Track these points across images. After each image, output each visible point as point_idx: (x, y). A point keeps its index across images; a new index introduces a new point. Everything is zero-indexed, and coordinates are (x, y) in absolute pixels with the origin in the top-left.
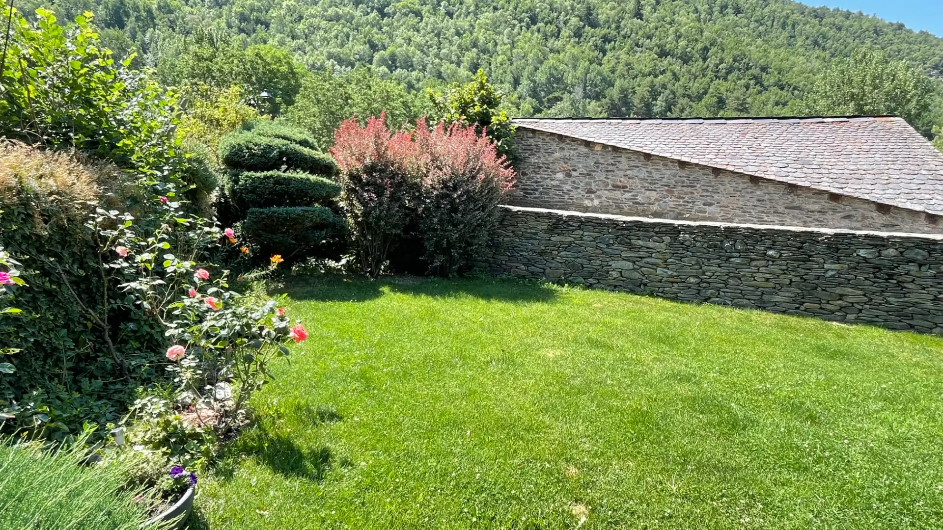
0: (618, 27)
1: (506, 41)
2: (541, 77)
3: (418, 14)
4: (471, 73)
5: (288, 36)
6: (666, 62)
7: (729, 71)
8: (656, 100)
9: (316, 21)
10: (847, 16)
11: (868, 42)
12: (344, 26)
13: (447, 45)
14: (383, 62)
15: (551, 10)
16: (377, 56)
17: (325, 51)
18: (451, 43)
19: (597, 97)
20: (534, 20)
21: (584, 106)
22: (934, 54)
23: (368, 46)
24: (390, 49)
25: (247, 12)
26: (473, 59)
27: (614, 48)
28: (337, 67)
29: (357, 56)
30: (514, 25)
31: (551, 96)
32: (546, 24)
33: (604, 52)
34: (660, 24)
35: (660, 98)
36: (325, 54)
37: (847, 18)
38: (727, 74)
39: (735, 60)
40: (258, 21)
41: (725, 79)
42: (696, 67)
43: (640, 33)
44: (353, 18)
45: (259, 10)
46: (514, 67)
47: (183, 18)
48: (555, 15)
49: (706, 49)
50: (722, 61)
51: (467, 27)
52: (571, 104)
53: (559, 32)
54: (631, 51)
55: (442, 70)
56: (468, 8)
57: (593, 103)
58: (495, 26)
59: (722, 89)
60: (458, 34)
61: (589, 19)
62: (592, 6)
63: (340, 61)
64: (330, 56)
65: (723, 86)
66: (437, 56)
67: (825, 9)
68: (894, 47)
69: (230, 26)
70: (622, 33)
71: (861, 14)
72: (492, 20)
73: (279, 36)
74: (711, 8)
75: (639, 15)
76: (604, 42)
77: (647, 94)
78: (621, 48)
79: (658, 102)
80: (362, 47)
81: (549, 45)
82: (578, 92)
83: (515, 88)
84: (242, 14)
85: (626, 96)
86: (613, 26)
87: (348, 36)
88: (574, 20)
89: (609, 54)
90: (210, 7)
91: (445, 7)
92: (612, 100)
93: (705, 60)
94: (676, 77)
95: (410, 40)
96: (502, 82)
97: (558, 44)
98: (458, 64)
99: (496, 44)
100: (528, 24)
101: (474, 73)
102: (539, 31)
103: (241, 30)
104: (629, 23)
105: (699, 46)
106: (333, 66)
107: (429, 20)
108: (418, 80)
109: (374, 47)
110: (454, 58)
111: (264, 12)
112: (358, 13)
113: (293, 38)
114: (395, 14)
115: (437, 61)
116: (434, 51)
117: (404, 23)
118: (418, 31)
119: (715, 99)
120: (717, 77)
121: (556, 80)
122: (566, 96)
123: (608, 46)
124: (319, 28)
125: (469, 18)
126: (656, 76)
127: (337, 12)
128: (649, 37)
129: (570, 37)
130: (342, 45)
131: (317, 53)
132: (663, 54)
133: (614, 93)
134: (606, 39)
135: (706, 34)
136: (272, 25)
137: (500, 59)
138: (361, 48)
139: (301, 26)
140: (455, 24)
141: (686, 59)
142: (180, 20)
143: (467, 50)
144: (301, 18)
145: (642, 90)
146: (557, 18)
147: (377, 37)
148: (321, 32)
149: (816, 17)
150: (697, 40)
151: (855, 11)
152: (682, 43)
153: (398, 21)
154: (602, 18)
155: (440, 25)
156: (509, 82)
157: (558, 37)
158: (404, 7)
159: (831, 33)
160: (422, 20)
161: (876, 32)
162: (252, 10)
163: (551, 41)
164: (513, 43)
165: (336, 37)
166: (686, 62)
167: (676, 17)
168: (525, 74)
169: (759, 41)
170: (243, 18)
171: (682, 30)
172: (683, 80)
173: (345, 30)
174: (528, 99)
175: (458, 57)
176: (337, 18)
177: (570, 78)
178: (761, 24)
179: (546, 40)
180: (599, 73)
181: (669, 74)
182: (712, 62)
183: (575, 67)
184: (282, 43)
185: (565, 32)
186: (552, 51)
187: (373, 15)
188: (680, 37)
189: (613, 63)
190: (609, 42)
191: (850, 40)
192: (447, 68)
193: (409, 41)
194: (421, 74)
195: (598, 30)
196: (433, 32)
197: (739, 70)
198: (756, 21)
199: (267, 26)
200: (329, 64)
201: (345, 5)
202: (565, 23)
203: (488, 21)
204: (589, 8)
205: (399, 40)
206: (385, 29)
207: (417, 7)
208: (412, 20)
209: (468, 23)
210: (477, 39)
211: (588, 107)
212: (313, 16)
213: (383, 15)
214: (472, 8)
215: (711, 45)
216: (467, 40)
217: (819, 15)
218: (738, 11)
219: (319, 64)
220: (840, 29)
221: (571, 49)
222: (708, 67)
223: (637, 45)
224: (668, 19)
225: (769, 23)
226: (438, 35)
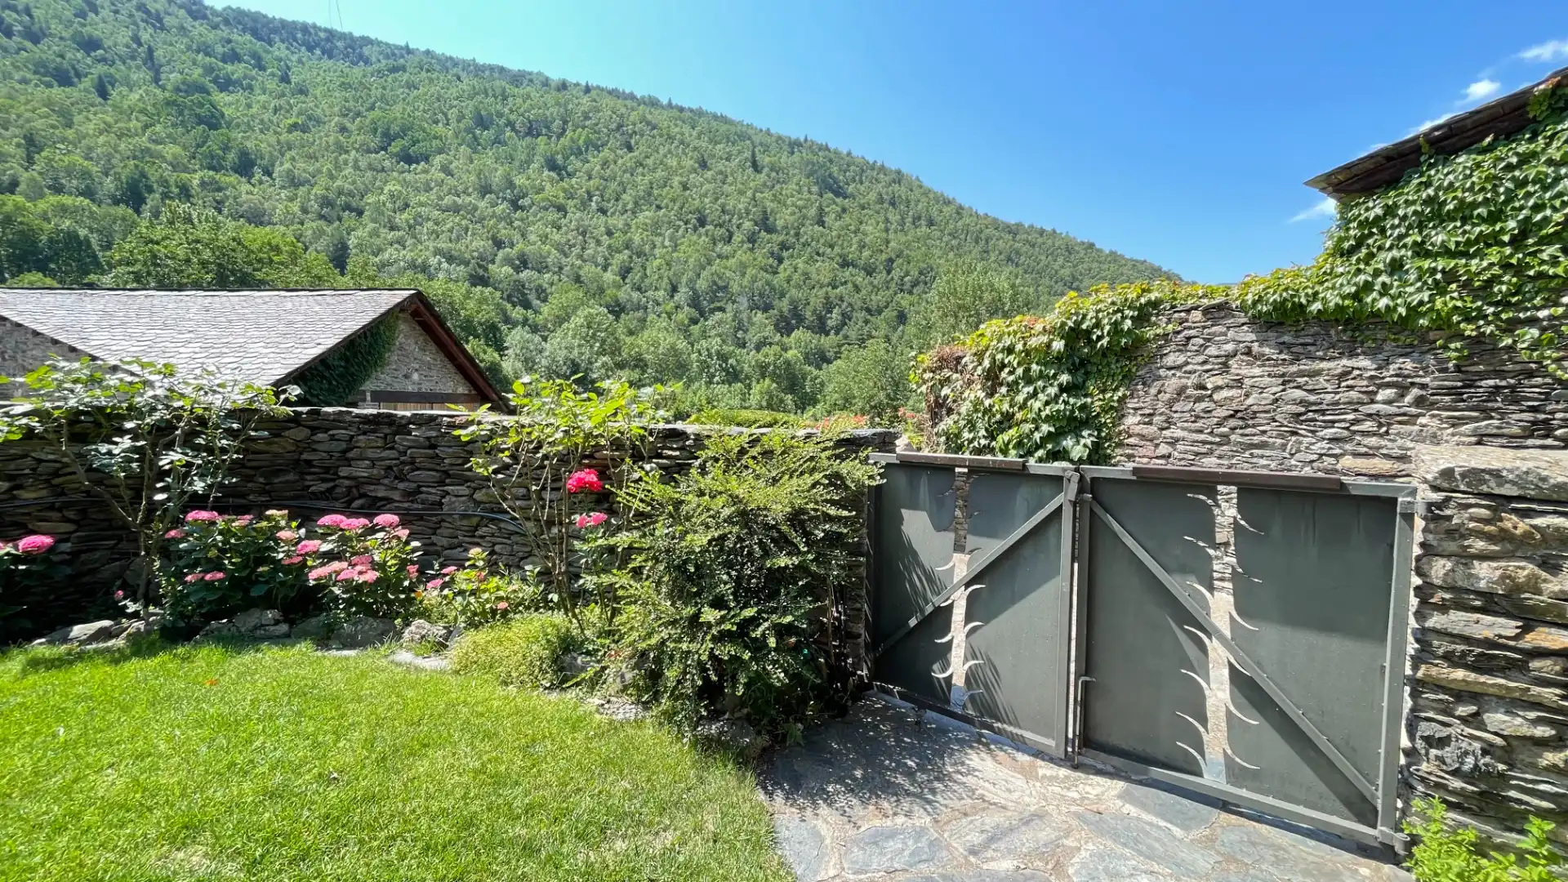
0: (797, 235)
1: (667, 243)
2: (702, 285)
3: (561, 209)
4: (618, 278)
5: (385, 227)
6: (847, 273)
7: (915, 284)
8: (831, 312)
9: (423, 210)
10: (1042, 232)
11: (1060, 260)
12: (464, 218)
13: (592, 245)
14: (508, 261)
15: (723, 211)
16: (501, 254)
17: (431, 245)
18: (598, 243)
19: (766, 308)
20: (702, 222)
21: (750, 318)
22: (1122, 274)
23: (490, 242)
24: (519, 246)
25: (331, 196)
26: (624, 261)
27: (792, 256)
28: (445, 265)
29: (476, 254)
30: (679, 227)
31: (712, 306)
32: (716, 226)
33: (780, 261)
34: (843, 233)
35: (835, 311)
36: (431, 249)
37: (1041, 235)
38: (913, 287)
39: (921, 273)
40: (348, 207)
41: (911, 293)
42: (880, 278)
43: (822, 241)
44: (476, 208)
45: (350, 194)
46: (671, 273)
47: (235, 198)
48: (727, 217)
49: (891, 261)
50: (907, 274)
51: (620, 226)
52: (735, 315)
53: (730, 238)
54: (811, 260)
55: (581, 273)
56: (625, 205)
57: (759, 314)
58: (655, 227)
59: (904, 303)
60: (610, 233)
61: (765, 224)
62: (769, 211)
63: (451, 259)
64: (437, 252)
65: (904, 300)
66: (580, 257)
67: (1020, 225)
68: (1085, 266)
69: (305, 211)
70: (802, 240)
71: (1054, 231)
72: (652, 219)
73: (371, 226)
74: (903, 219)
75: (821, 223)
76: (781, 249)
77: (820, 307)
78: (799, 256)
79: (834, 315)
80: (482, 243)
81: (718, 249)
82: (744, 302)
83: (672, 296)
84: (325, 197)
85: (796, 308)
86: (792, 232)
87: (467, 230)
88: (747, 225)
89: (786, 263)
90: (283, 187)
91: (597, 203)
92: (781, 312)
93: (889, 272)
94: (857, 289)
95: (547, 237)
96: (656, 289)
97: (727, 249)
98: (605, 269)
99: (655, 246)
100: (695, 226)
101: (624, 278)
102: (707, 235)
103: (322, 217)
104: (810, 230)
105: (884, 257)
106: (440, 263)
107: (574, 216)
108: (552, 284)
109: (498, 244)
110: (600, 260)
111: (358, 198)
112: (482, 204)
113: (392, 229)
114: (531, 207)
115: (579, 262)
116: (576, 251)
117: (542, 218)
118: (559, 228)
119: (895, 313)
120: (902, 290)
121: (719, 289)
122: (729, 307)
123: (785, 254)
124: (428, 219)
125: (625, 216)
126: (835, 287)
127: (455, 201)
128: (832, 246)
129: (743, 242)
130: (458, 239)
131: (420, 247)
132: (845, 264)
133: (784, 305)
134: (784, 246)
135: (892, 244)
136: (366, 213)
137: (657, 263)
138: (479, 244)
139: (405, 216)
140: (606, 222)
141: (870, 271)
142: (231, 200)
143: (620, 252)
144: (407, 205)
145: (816, 299)
146: (730, 221)
147: (504, 232)
148: (430, 224)
149: (1010, 232)
150: (882, 251)
151: (1048, 228)
152: (866, 253)
153: (535, 216)
154: (780, 223)
155: (587, 223)
156: (665, 290)
157: (729, 241)
158: (543, 200)
159: (1024, 249)
160: (565, 217)
161: (1067, 250)
162: (340, 193)
163: (720, 245)
164: (676, 246)
165: (451, 231)
166: (869, 274)
167: (862, 228)
168: (684, 280)
169: (951, 255)
170: (326, 202)
171: (867, 240)
172: (864, 292)
173: (463, 222)
174: (686, 308)
175: (606, 259)
176: (456, 209)
177: (736, 287)
178: (954, 238)
179: (714, 244)
180: (768, 283)
181: (850, 285)
182: (896, 274)
183: (743, 274)
184: (375, 233)
185: (737, 238)
186: (719, 256)
187: (501, 207)
188: (864, 247)
189: (788, 272)
190: (787, 249)
191: (1043, 258)
192: (588, 271)
193: (544, 238)
194: (556, 277)
195: (774, 237)
196: (578, 230)
197: (926, 283)
198: (950, 234)
199: (360, 213)
200: (433, 261)
201: (469, 195)
202: (739, 227)
203: (647, 221)
204: (765, 212)
205: (533, 238)
206: (517, 223)
207: (562, 201)
208: (553, 215)
209: (622, 222)
210: (630, 239)
211: (755, 319)
212: (421, 204)
213: (515, 205)
214: (630, 206)
215: (898, 256)
216: (619, 239)
217: (1013, 231)
218: (931, 223)
219: (420, 260)
220: (1033, 246)
221: (742, 256)
222: (892, 279)
223: (818, 254)
224: (852, 228)
225: (963, 237)
226: (584, 234)
